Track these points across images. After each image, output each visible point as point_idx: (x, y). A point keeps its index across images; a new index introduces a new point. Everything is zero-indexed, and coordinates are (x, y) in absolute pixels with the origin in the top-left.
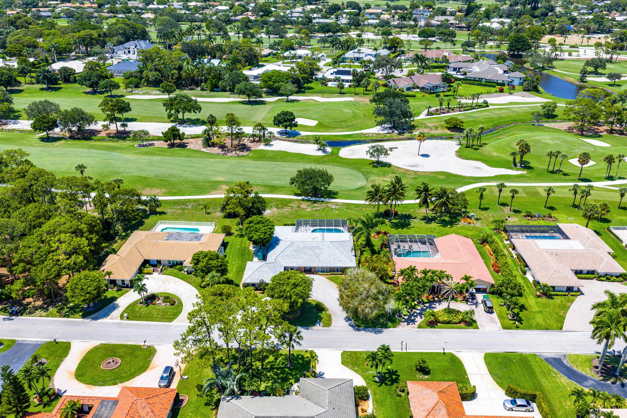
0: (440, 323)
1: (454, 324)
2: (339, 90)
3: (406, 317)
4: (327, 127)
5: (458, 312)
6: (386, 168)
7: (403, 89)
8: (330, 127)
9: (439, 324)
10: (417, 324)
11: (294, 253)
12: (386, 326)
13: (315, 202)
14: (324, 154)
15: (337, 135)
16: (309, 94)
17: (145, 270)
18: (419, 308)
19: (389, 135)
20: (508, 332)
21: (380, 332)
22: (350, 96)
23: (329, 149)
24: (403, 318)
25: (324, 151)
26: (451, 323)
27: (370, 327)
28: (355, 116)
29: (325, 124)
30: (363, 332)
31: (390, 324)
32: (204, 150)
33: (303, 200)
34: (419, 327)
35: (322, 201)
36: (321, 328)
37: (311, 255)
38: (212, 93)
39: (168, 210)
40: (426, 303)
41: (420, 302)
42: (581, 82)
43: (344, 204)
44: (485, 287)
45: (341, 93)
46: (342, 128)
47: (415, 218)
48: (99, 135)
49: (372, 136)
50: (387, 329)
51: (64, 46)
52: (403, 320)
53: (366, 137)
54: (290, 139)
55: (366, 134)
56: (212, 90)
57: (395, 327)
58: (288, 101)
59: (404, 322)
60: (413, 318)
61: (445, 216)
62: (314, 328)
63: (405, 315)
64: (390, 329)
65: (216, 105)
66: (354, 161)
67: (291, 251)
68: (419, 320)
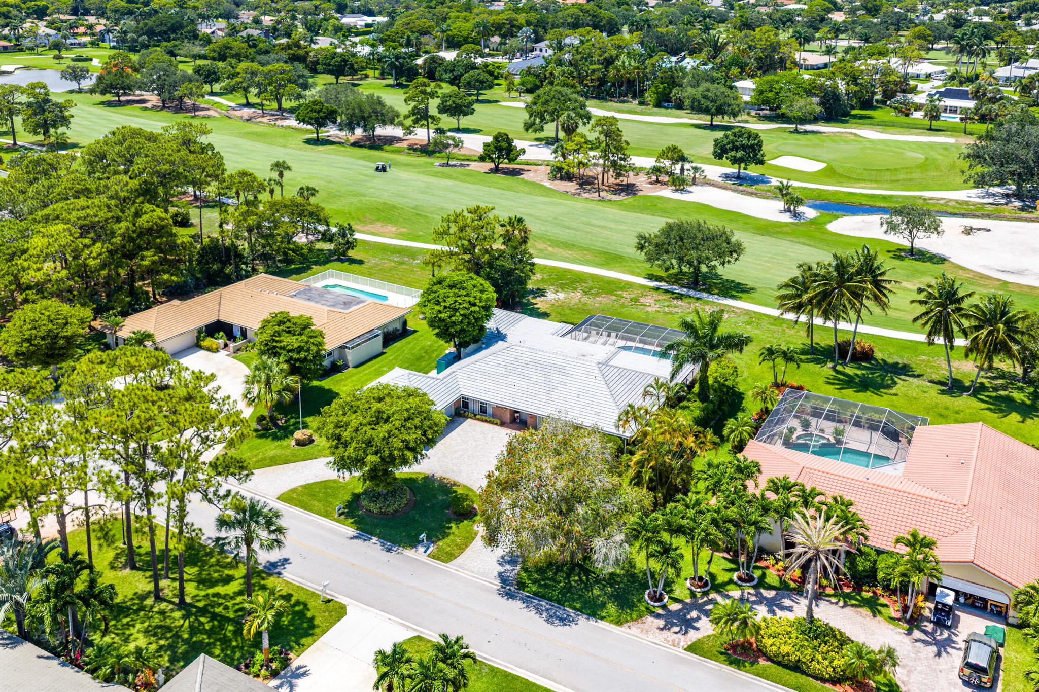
0: (769, 659)
1: (816, 677)
3: (675, 607)
4: (841, 176)
5: (843, 641)
6: (929, 264)
8: (849, 178)
9: (762, 662)
10: (693, 636)
11: (501, 370)
12: (593, 610)
13: (680, 297)
14: (792, 220)
15: (854, 194)
16: (854, 125)
17: (208, 342)
18: (736, 593)
19: (991, 208)
21: (564, 621)
22: (952, 136)
23: (810, 213)
24: (664, 607)
25: (796, 215)
26: (803, 672)
27: (550, 599)
28: (924, 166)
29: (840, 171)
30: (518, 604)
31: (612, 608)
32: (547, 184)
33: (657, 289)
34: (692, 648)
35: (698, 299)
36: (424, 558)
37: (536, 383)
38: (656, 110)
39: (371, 260)
40: (770, 587)
41: (750, 579)
43: (747, 312)
44: (1003, 599)
45: (930, 129)
46: (877, 182)
47: (919, 376)
48: (398, 145)
49: (946, 205)
50: (592, 622)
51: (465, 34)
52: (660, 611)
53: (928, 204)
54: (741, 188)
55: (931, 199)
56: (658, 105)
57: (619, 623)
58: (796, 131)
59: (658, 616)
60: (694, 614)
61: (1021, 389)
62: (409, 553)
63: (676, 600)
64: (602, 624)
65: (643, 126)
66: (854, 241)
67: (497, 365)
68: (705, 628)
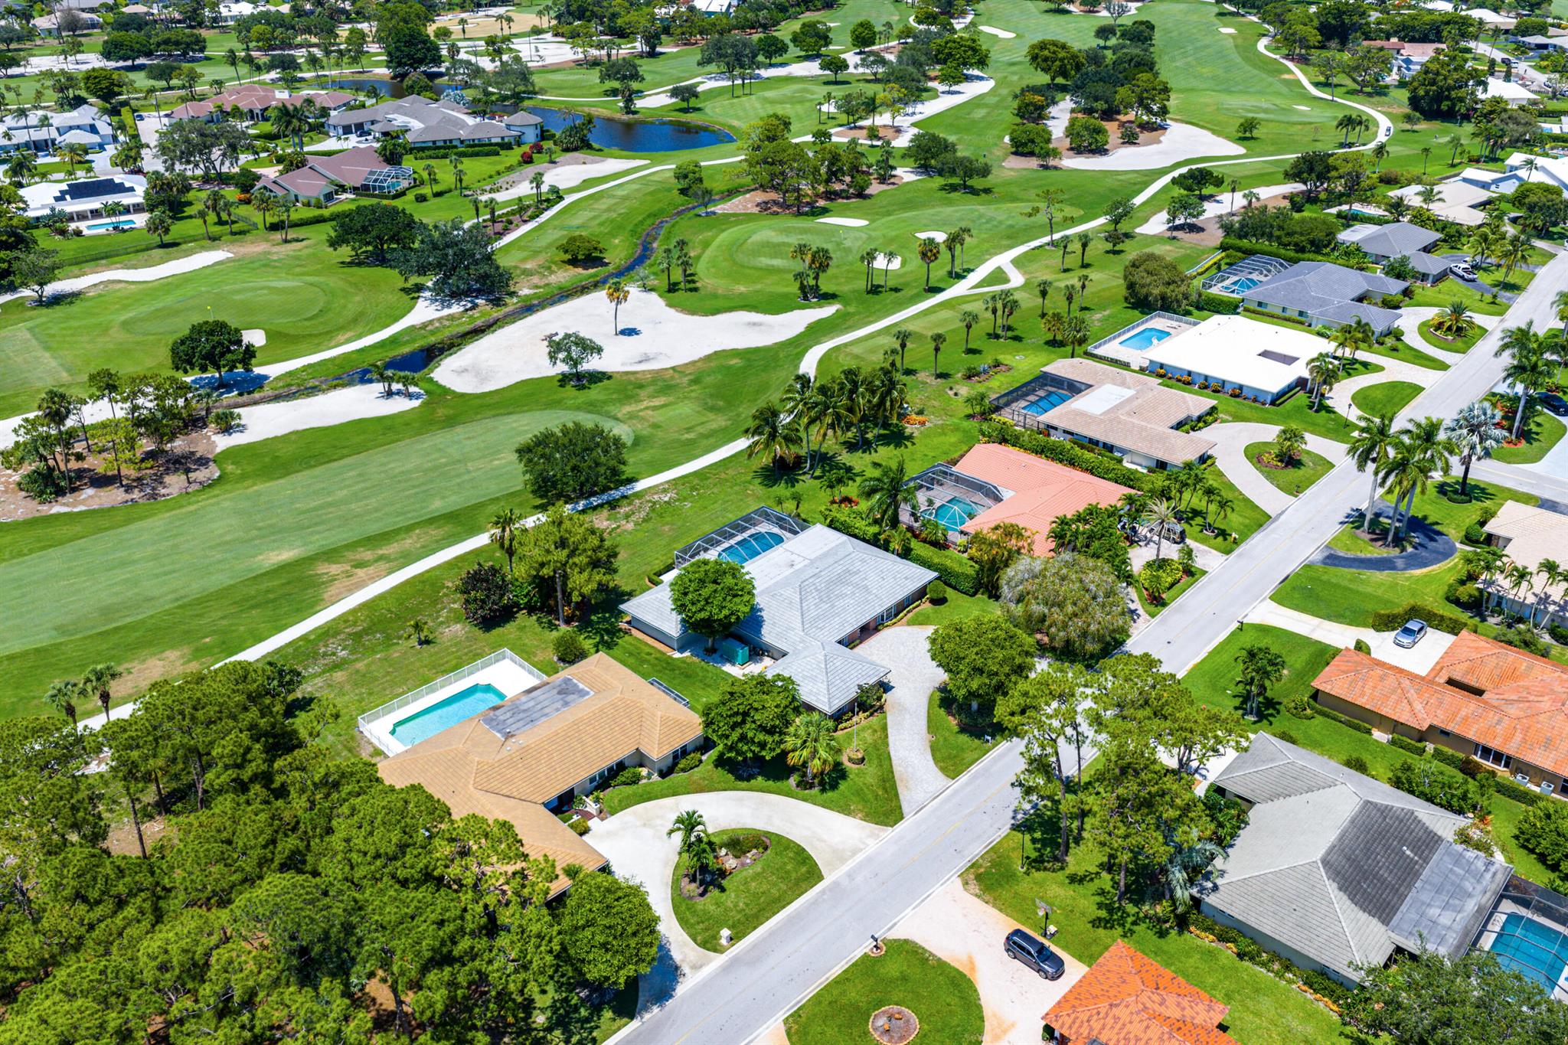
2: (155, 238)
7: (318, 200)
8: (313, 335)
13: (611, 505)
14: (418, 402)
19: (476, 313)
20: (1239, 556)
29: (291, 332)
35: (625, 497)
37: (854, 594)
42: (628, 113)
45: (164, 246)
49: (444, 326)
53: (433, 332)
58: (42, 303)
